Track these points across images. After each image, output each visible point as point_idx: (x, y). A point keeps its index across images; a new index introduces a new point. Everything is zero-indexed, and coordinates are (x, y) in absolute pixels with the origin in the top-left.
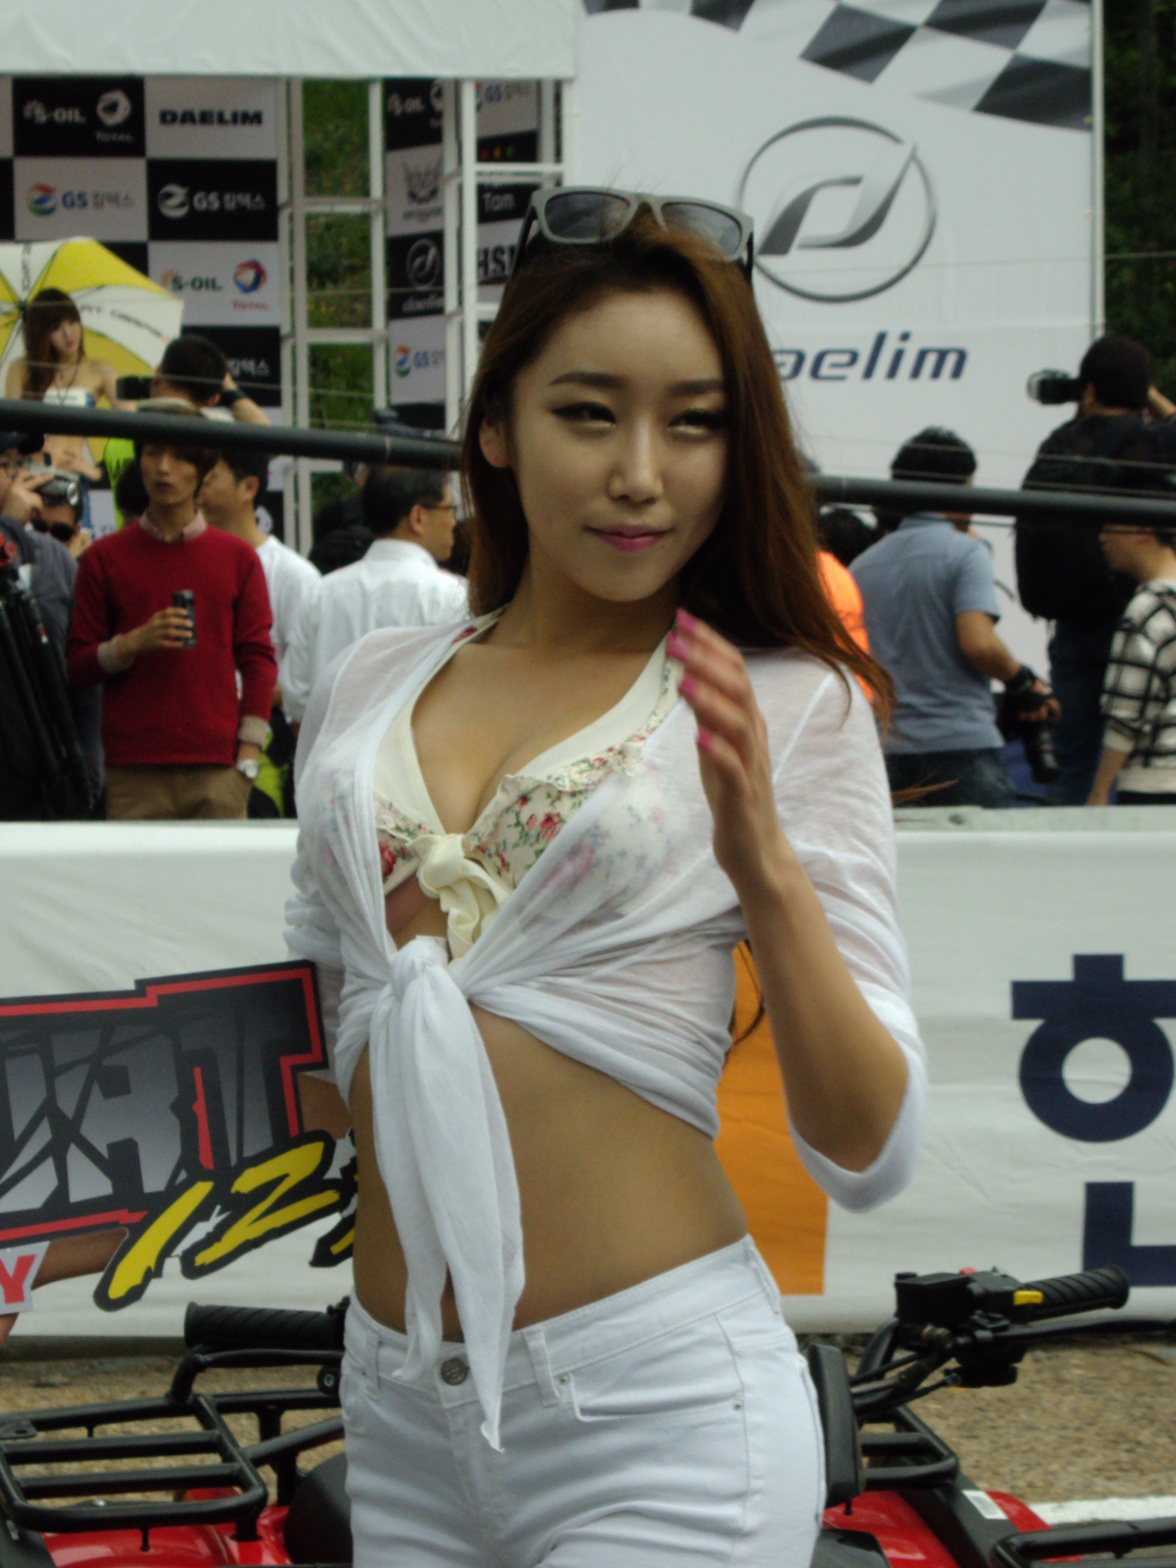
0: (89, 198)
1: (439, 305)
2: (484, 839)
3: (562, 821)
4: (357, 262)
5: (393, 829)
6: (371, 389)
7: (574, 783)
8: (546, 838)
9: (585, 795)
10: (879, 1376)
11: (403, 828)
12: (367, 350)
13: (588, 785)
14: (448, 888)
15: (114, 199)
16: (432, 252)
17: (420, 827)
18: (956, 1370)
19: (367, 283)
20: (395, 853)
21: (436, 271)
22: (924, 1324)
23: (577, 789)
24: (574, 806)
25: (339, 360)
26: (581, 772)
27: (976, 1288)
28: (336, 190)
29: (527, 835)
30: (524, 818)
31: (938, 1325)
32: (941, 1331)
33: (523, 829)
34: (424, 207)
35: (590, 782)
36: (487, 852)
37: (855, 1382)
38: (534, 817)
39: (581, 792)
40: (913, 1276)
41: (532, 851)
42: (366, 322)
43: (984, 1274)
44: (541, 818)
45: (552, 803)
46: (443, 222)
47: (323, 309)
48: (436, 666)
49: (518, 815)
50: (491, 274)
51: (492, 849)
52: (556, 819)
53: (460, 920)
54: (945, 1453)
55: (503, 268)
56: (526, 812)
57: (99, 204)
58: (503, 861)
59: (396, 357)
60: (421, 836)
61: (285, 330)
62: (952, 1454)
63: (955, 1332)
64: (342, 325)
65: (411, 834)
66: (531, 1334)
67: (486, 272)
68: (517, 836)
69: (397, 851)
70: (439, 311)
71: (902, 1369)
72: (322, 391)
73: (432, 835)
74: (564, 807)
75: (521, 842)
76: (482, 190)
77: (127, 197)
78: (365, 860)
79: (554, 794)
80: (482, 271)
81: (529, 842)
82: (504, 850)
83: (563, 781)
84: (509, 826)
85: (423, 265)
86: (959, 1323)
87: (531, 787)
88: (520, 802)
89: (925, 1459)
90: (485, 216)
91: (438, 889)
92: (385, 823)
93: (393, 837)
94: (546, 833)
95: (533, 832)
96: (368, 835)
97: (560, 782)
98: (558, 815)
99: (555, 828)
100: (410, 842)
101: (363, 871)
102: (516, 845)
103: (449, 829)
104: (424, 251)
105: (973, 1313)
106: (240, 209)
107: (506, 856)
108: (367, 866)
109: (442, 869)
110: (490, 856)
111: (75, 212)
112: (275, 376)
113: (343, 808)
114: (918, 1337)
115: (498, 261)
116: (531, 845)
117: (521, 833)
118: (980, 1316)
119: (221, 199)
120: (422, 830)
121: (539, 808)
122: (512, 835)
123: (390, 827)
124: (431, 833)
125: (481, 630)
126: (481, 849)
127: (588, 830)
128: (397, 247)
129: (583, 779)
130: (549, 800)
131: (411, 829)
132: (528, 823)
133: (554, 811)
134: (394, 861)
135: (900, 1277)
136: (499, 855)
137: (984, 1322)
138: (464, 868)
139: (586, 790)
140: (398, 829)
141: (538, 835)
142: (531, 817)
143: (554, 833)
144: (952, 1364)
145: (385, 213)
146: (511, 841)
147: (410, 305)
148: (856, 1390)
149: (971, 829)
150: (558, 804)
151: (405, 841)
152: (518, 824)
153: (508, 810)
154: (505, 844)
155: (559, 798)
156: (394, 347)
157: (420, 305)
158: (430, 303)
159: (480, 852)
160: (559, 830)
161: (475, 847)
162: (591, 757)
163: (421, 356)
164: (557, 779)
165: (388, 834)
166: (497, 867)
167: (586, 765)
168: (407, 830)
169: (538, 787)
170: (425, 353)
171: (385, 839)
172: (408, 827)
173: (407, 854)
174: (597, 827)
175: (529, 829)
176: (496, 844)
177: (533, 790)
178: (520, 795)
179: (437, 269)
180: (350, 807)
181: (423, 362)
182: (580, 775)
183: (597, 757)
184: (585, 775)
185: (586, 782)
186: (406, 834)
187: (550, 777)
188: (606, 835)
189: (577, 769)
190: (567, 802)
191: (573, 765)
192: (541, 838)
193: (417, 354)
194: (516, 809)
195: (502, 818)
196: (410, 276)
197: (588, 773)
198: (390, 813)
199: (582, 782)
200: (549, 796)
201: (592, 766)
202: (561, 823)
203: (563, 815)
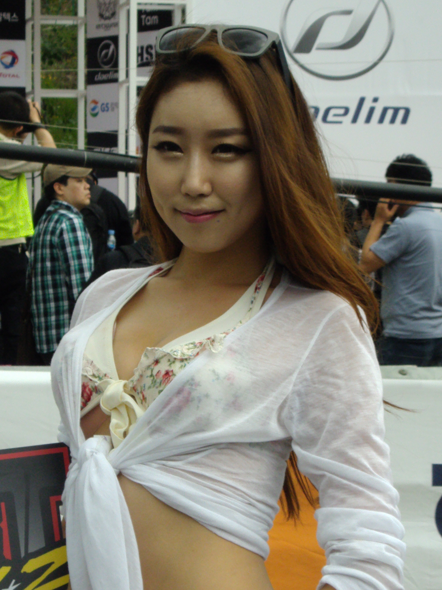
1: (115, 77)
2: (135, 383)
3: (174, 375)
4: (70, 52)
6: (76, 125)
7: (183, 354)
8: (164, 384)
9: (188, 361)
11: (97, 375)
12: (75, 101)
13: (191, 356)
14: (115, 409)
16: (112, 47)
17: (105, 375)
19: (75, 66)
20: (92, 389)
23: (183, 357)
24: (181, 367)
25: (59, 107)
26: (189, 349)
28: (59, 12)
29: (155, 381)
30: (155, 373)
33: (154, 378)
34: (107, 22)
35: (192, 354)
36: (137, 391)
38: (160, 372)
39: (186, 359)
41: (156, 391)
42: (74, 86)
44: (163, 372)
45: (170, 364)
46: (118, 30)
47: (50, 78)
48: (137, 289)
49: (152, 371)
50: (145, 60)
51: (139, 389)
52: (171, 374)
53: (117, 426)
55: (152, 58)
56: (156, 369)
58: (143, 396)
59: (91, 106)
60: (105, 379)
64: (61, 87)
65: (100, 379)
67: (142, 59)
68: (150, 382)
69: (93, 389)
70: (116, 80)
73: (111, 380)
74: (176, 367)
75: (152, 386)
76: (140, 13)
78: (73, 391)
79: (172, 360)
80: (140, 58)
81: (156, 386)
82: (144, 390)
84: (147, 377)
85: (107, 54)
87: (161, 356)
88: (155, 363)
90: (142, 28)
91: (111, 410)
92: (87, 372)
93: (91, 380)
94: (165, 381)
95: (158, 381)
97: (175, 353)
98: (172, 371)
99: (170, 379)
100: (98, 383)
101: (72, 398)
102: (150, 387)
103: (121, 377)
104: (107, 46)
106: (4, 21)
107: (145, 393)
108: (74, 395)
109: (111, 398)
110: (138, 393)
113: (66, 363)
115: (148, 53)
116: (157, 388)
117: (152, 381)
120: (106, 377)
121: (163, 367)
122: (148, 381)
123: (89, 374)
124: (111, 378)
125: (165, 269)
126: (134, 389)
127: (188, 381)
128: (92, 44)
129: (188, 353)
130: (169, 363)
131: (101, 376)
132: (156, 375)
133: (171, 369)
134: (91, 394)
136: (142, 392)
138: (122, 397)
139: (190, 359)
140: (94, 375)
141: (161, 383)
142: (158, 372)
143: (169, 382)
145: (86, 25)
146: (147, 386)
147: (99, 77)
149: (411, 378)
150: (173, 365)
151: (96, 382)
152: (152, 375)
153: (149, 367)
154: (144, 387)
155: (174, 362)
156: (89, 100)
157: (105, 77)
158: (111, 76)
159: (134, 391)
160: (172, 380)
161: (131, 388)
162: (197, 341)
163: (105, 106)
164: (175, 352)
165: (88, 378)
166: (141, 400)
167: (193, 345)
168: (99, 377)
169: (165, 355)
170: (107, 104)
171: (86, 381)
172: (99, 375)
173: (98, 390)
174: (193, 379)
175: (157, 378)
176: (141, 387)
177: (162, 357)
178: (155, 360)
179: (115, 57)
180: (69, 363)
181: (106, 109)
182: (188, 350)
183: (199, 341)
184: (191, 350)
185: (190, 354)
186: (98, 379)
187: (172, 350)
188: (198, 384)
189: (187, 347)
190: (178, 364)
191: (186, 345)
192: (162, 384)
193: (103, 104)
194: (152, 367)
195: (145, 371)
196: (100, 61)
197: (193, 349)
198: (91, 367)
199: (188, 354)
200: (169, 360)
201: (195, 346)
202: (174, 376)
203: (175, 372)
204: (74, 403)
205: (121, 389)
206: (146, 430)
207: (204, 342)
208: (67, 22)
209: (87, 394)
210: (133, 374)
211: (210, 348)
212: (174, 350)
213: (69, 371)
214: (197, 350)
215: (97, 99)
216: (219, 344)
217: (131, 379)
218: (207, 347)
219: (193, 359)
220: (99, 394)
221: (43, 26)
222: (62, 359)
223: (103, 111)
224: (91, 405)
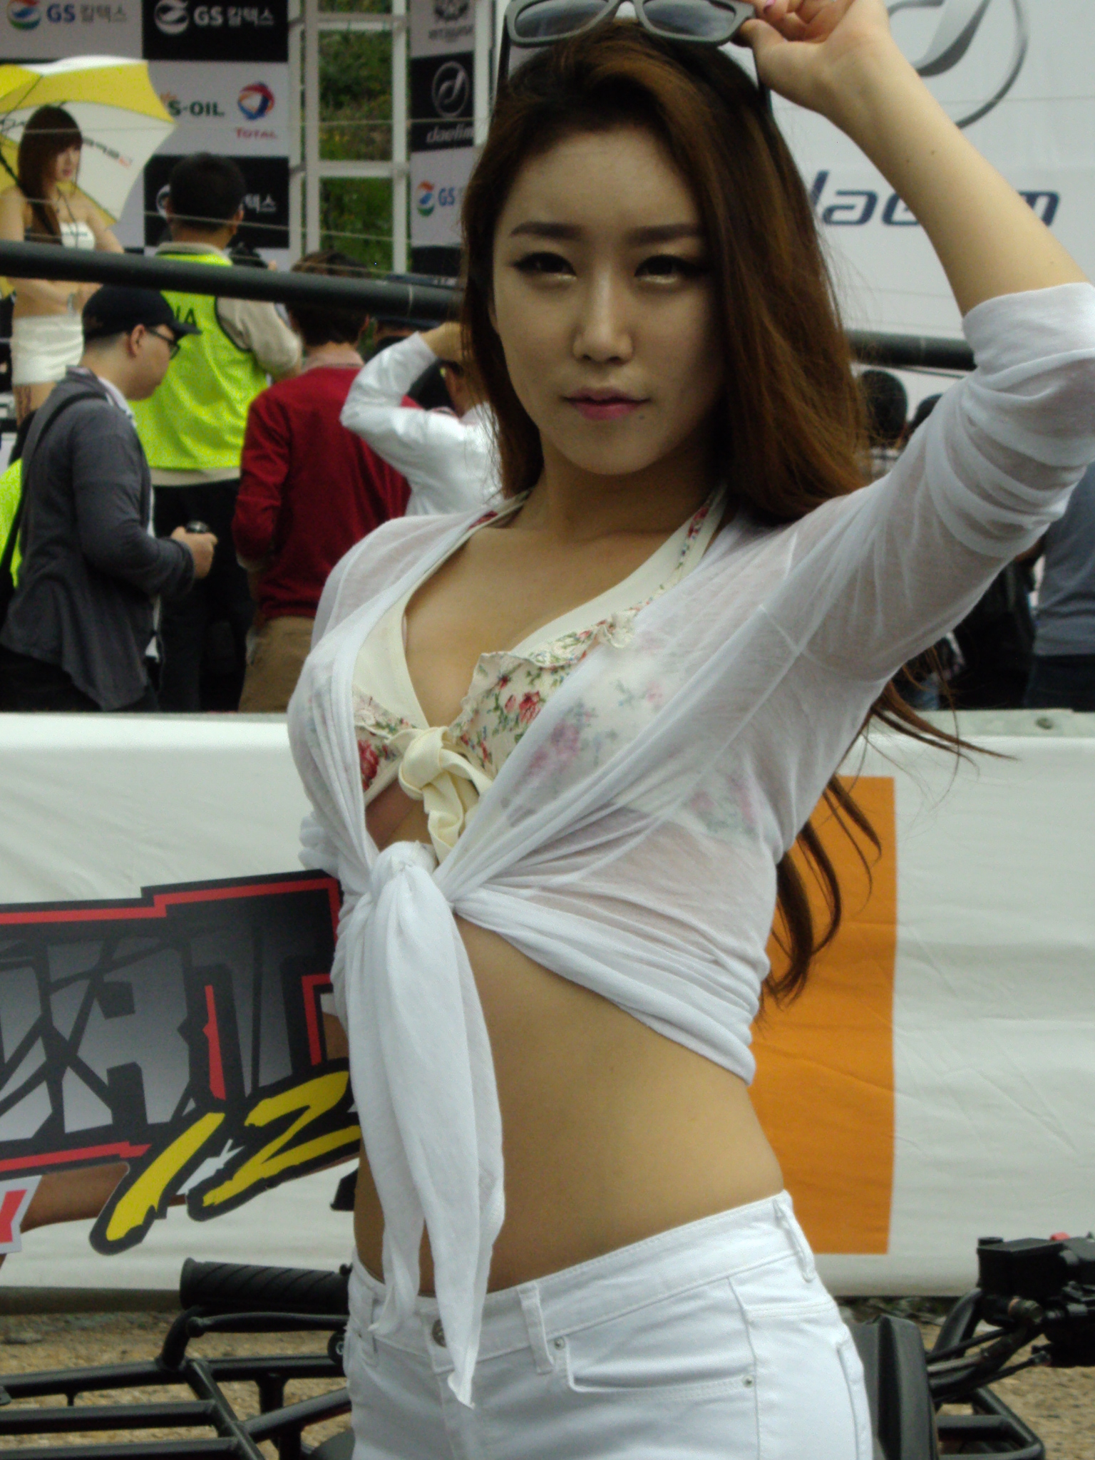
0: (77, 11)
2: (465, 728)
3: (542, 701)
4: (378, 86)
5: (373, 726)
6: (389, 231)
7: (555, 657)
8: (525, 720)
9: (567, 670)
10: (959, 1353)
11: (384, 724)
12: (386, 186)
13: (571, 659)
14: (430, 784)
15: (105, 12)
16: (461, 76)
17: (401, 721)
18: (1044, 1348)
19: (387, 114)
20: (377, 753)
21: (466, 97)
22: (1010, 1298)
23: (557, 664)
24: (555, 683)
25: (355, 196)
26: (565, 647)
27: (1069, 1256)
28: (353, 4)
29: (506, 717)
30: (503, 702)
31: (1026, 1296)
32: (1029, 1304)
33: (502, 712)
34: (453, 25)
35: (573, 657)
36: (470, 743)
37: (931, 1360)
38: (513, 699)
39: (562, 667)
40: (999, 1241)
41: (511, 736)
42: (385, 154)
43: (1077, 1240)
44: (520, 698)
45: (532, 682)
46: (474, 40)
47: (337, 139)
48: (447, 553)
49: (497, 699)
51: (475, 739)
52: (535, 699)
53: (443, 823)
54: (1029, 1438)
56: (505, 694)
57: (88, 19)
58: (485, 750)
59: (419, 193)
60: (402, 731)
61: (294, 162)
62: (1036, 1440)
63: (1045, 1305)
64: (359, 157)
65: (392, 730)
66: (523, 1292)
68: (497, 721)
69: (379, 751)
70: (467, 143)
71: (986, 1345)
72: (334, 233)
73: (413, 729)
74: (544, 685)
75: (501, 728)
77: (120, 11)
78: (344, 761)
79: (534, 672)
81: (508, 727)
82: (485, 739)
83: (544, 656)
84: (489, 711)
85: (450, 90)
86: (1049, 1295)
87: (511, 666)
88: (501, 684)
89: (1007, 1445)
91: (421, 789)
92: (364, 720)
93: (373, 734)
94: (525, 714)
95: (512, 716)
96: (346, 734)
97: (540, 658)
98: (538, 693)
99: (534, 709)
100: (389, 739)
101: (343, 775)
102: (496, 732)
104: (451, 75)
105: (1066, 1285)
106: (246, 24)
107: (486, 744)
108: (347, 769)
109: (420, 763)
110: (473, 747)
111: (62, 26)
112: (282, 214)
113: (320, 706)
114: (1004, 1310)
116: (511, 730)
117: (500, 718)
118: (1074, 1288)
119: (224, 13)
120: (404, 726)
121: (518, 688)
122: (491, 720)
123: (369, 723)
124: (414, 726)
125: (505, 513)
126: (464, 739)
127: (570, 711)
128: (421, 70)
129: (565, 654)
130: (529, 679)
131: (392, 725)
132: (506, 706)
133: (534, 690)
134: (375, 762)
135: (983, 1242)
136: (480, 744)
137: (1078, 1294)
138: (442, 759)
139: (569, 666)
140: (378, 725)
141: (517, 719)
142: (510, 699)
143: (534, 715)
144: (1041, 1341)
145: (408, 32)
146: (491, 727)
147: (435, 136)
148: (932, 1368)
149: (1061, 735)
150: (537, 682)
151: (383, 738)
152: (497, 708)
153: (489, 692)
154: (485, 732)
155: (539, 676)
156: (416, 183)
157: (446, 136)
158: (458, 133)
159: (464, 745)
160: (539, 712)
161: (457, 737)
162: (579, 631)
163: (446, 193)
164: (538, 655)
165: (368, 731)
166: (480, 759)
167: (572, 639)
168: (388, 726)
169: (519, 665)
170: (451, 190)
171: (364, 737)
172: (389, 722)
173: (388, 753)
174: (581, 705)
175: (508, 712)
176: (477, 733)
177: (514, 670)
178: (501, 676)
179: (467, 94)
180: (327, 705)
181: (449, 199)
182: (563, 650)
183: (584, 630)
184: (570, 649)
185: (569, 656)
186: (387, 730)
187: (532, 654)
188: (590, 715)
189: (561, 644)
190: (547, 679)
191: (559, 640)
192: (519, 721)
193: (443, 190)
194: (496, 691)
195: (482, 702)
196: (436, 103)
197: (574, 647)
198: (370, 708)
199: (564, 656)
200: (529, 674)
201: (577, 640)
202: (541, 703)
203: (543, 694)
204: (350, 782)
205: (439, 743)
206: (502, 818)
207: (595, 629)
208: (370, 25)
209: (369, 762)
210: (459, 711)
211: (609, 640)
212: (537, 652)
213: (330, 723)
214: (582, 647)
215: (431, 180)
216: (625, 630)
217: (456, 721)
218: (602, 639)
219: (576, 665)
220: (393, 760)
221: (323, 35)
222: (310, 701)
223: (443, 203)
224: (379, 783)
